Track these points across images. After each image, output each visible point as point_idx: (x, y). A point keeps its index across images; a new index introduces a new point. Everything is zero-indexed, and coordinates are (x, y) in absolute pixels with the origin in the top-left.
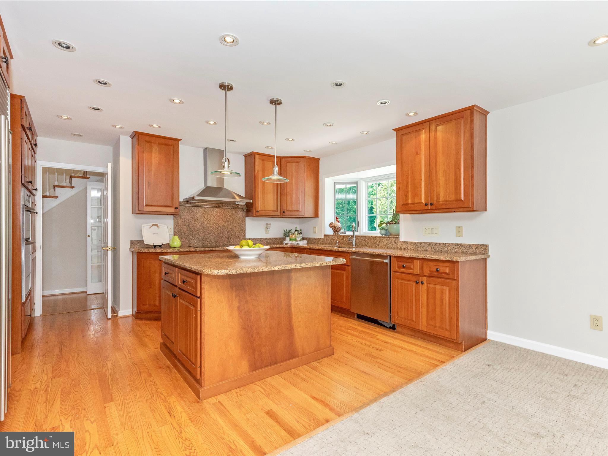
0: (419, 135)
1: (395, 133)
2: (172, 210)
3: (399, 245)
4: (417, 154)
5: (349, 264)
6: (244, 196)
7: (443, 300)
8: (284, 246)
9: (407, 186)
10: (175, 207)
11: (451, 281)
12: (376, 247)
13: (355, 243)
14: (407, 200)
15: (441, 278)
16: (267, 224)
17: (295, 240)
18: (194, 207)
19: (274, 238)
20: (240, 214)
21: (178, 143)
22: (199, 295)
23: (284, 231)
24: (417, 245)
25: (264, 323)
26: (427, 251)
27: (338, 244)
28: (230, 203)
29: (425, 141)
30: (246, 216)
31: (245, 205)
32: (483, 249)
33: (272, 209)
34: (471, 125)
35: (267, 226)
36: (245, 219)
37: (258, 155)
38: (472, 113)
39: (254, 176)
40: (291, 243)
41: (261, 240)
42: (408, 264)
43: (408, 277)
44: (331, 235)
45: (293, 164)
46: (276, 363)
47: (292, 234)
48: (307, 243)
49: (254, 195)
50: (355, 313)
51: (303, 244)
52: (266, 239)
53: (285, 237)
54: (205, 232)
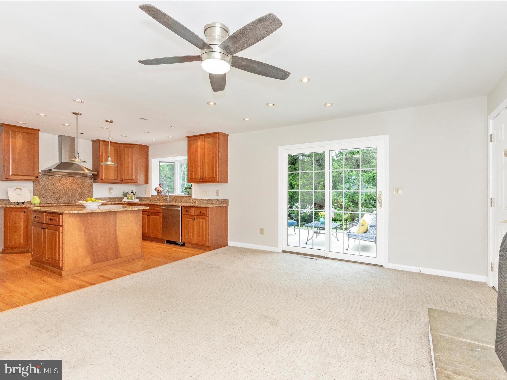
0: (197, 142)
1: (187, 138)
2: (33, 178)
3: (192, 201)
4: (197, 152)
5: (161, 212)
6: (91, 169)
7: (203, 226)
8: (123, 202)
9: (192, 169)
10: (35, 176)
11: (206, 217)
12: (180, 202)
13: (169, 200)
14: (192, 176)
15: (202, 216)
16: (110, 188)
17: (131, 199)
18: (50, 176)
19: (116, 198)
20: (89, 181)
21: (38, 132)
22: (61, 225)
23: (123, 193)
24: (200, 200)
25: (100, 239)
26: (204, 203)
27: (159, 201)
28: (80, 174)
29: (200, 146)
30: (93, 183)
31: (92, 175)
32: (226, 201)
33: (113, 178)
34: (218, 141)
35: (110, 189)
36: (92, 185)
37: (102, 142)
38: (218, 135)
39: (99, 156)
40: (127, 201)
41: (105, 199)
42: (189, 210)
43: (189, 216)
44: (155, 196)
45: (129, 149)
46: (107, 260)
47: (129, 195)
48: (139, 201)
49: (99, 169)
50: (165, 240)
51: (137, 201)
52: (109, 198)
53: (123, 197)
54: (60, 193)
